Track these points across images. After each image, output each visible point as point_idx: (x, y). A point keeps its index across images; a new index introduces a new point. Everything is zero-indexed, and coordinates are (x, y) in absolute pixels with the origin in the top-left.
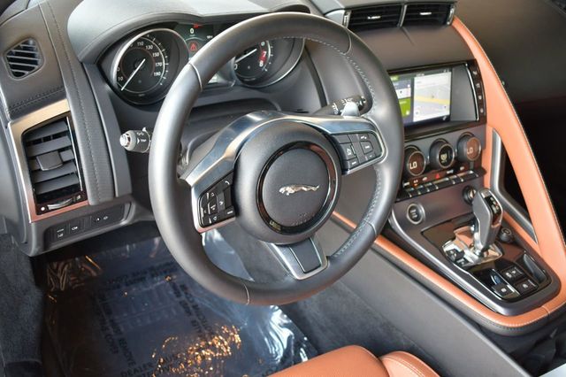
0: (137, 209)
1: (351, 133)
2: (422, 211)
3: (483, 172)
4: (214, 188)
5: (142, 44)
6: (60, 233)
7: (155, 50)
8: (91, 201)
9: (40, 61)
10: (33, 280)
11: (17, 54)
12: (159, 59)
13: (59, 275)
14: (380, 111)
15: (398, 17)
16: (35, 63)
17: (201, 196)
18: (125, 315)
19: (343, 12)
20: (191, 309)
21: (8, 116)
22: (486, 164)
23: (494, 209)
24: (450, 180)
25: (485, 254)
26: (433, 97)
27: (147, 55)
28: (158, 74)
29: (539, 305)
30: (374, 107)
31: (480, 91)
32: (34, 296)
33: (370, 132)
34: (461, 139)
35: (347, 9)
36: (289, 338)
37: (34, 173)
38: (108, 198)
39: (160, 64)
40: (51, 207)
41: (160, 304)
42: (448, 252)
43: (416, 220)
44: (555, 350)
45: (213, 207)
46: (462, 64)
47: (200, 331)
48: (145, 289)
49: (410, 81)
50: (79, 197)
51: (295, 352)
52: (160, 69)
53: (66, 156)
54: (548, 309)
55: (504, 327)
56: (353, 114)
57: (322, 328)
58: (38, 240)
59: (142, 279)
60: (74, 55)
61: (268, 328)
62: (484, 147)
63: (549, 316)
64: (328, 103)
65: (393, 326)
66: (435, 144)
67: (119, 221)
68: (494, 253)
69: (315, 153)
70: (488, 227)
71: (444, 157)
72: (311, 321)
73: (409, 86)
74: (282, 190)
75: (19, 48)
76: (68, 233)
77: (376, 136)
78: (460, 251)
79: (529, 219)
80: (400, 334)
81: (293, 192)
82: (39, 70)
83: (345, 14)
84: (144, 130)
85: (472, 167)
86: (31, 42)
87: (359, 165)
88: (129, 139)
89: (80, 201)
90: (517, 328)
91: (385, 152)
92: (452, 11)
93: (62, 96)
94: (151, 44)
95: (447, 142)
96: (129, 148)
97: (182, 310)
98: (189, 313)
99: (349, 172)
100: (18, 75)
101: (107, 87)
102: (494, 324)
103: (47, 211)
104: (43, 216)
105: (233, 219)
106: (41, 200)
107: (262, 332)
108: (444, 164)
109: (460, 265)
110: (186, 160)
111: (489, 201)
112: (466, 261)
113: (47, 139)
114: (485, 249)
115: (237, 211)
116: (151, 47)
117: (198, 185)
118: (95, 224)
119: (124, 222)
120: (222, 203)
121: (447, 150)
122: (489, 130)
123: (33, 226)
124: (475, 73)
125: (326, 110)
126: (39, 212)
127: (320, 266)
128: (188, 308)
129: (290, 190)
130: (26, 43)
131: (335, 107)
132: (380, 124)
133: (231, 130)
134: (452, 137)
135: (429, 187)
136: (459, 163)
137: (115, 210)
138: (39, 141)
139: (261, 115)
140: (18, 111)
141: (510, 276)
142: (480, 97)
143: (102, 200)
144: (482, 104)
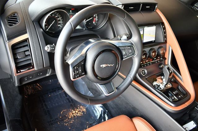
0: (52, 71)
1: (125, 46)
2: (146, 71)
3: (165, 59)
4: (78, 65)
5: (54, 15)
6: (26, 79)
7: (58, 17)
8: (35, 69)
9: (18, 20)
10: (19, 92)
11: (11, 18)
12: (60, 20)
13: (28, 89)
14: (135, 39)
15: (139, 8)
16: (17, 21)
17: (73, 68)
18: (50, 102)
19: (122, 5)
20: (70, 100)
21: (7, 39)
22: (166, 56)
23: (170, 71)
24: (155, 62)
25: (166, 86)
26: (150, 34)
27: (55, 19)
28: (59, 25)
29: (184, 103)
30: (133, 37)
31: (165, 33)
32: (19, 97)
33: (131, 46)
34: (159, 48)
35: (123, 5)
36: (102, 111)
37: (15, 59)
38: (42, 67)
39: (60, 22)
40: (22, 71)
41: (61, 99)
42: (155, 85)
43: (144, 74)
44: (189, 117)
45: (77, 72)
46: (159, 24)
47: (73, 108)
48: (56, 94)
49: (143, 29)
50: (31, 67)
51: (103, 115)
52: (60, 24)
53: (27, 53)
55: (173, 110)
56: (125, 40)
57: (112, 107)
58: (18, 81)
59: (55, 91)
60: (30, 19)
61: (95, 107)
62: (166, 51)
63: (187, 107)
64: (116, 36)
65: (136, 108)
67: (46, 75)
68: (169, 86)
69: (113, 53)
70: (168, 77)
71: (153, 54)
72: (109, 105)
73: (142, 30)
74: (101, 66)
75: (12, 16)
76: (28, 79)
77: (133, 47)
78: (158, 85)
79: (180, 74)
80: (138, 111)
81: (105, 66)
82: (18, 24)
83: (122, 6)
84: (54, 44)
85: (162, 57)
86: (16, 14)
87: (128, 57)
88: (48, 48)
89: (32, 68)
90: (178, 111)
91: (136, 53)
92: (156, 7)
93: (26, 33)
94: (57, 15)
95: (155, 49)
96: (48, 51)
97: (68, 101)
98: (70, 102)
99: (124, 59)
100: (10, 25)
101: (42, 30)
102: (170, 109)
103: (20, 72)
104: (19, 74)
105: (84, 76)
106: (18, 68)
107: (93, 109)
108: (153, 56)
109: (158, 89)
110: (68, 55)
111: (168, 69)
112: (161, 88)
113: (21, 47)
114: (166, 84)
115: (86, 73)
116: (57, 16)
117: (72, 64)
118: (37, 76)
119: (47, 75)
120: (80, 70)
121: (155, 52)
122: (168, 45)
123: (16, 77)
124: (164, 27)
125: (116, 38)
126: (17, 73)
127: (113, 91)
128: (69, 100)
129: (104, 66)
130: (14, 14)
131: (119, 37)
132: (135, 43)
133: (84, 45)
134: (156, 47)
135: (148, 64)
136: (158, 55)
137: (44, 71)
138: (18, 48)
139: (94, 40)
140: (10, 38)
141: (175, 93)
142: (165, 35)
143: (39, 68)
144: (165, 37)
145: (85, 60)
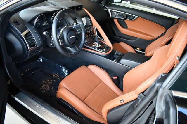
1: (77, 27)
2: (87, 41)
3: (94, 34)
6: (31, 54)
8: (37, 46)
9: (20, 23)
15: (75, 9)
21: (20, 33)
22: (94, 32)
24: (90, 36)
29: (109, 51)
31: (91, 20)
34: (90, 28)
40: (32, 48)
42: (93, 46)
45: (62, 41)
46: (87, 16)
52: (39, 23)
53: (32, 39)
54: (110, 51)
55: (105, 55)
56: (76, 25)
60: (25, 22)
62: (93, 29)
66: (86, 30)
67: (39, 51)
68: (100, 45)
69: (74, 31)
70: (98, 41)
75: (14, 22)
77: (81, 27)
79: (104, 39)
82: (21, 25)
87: (79, 32)
90: (107, 54)
91: (82, 30)
92: (83, 7)
93: (27, 29)
99: (78, 34)
100: (18, 26)
101: (33, 26)
102: (103, 55)
104: (31, 50)
106: (30, 47)
108: (88, 33)
112: (96, 47)
114: (98, 45)
117: (59, 38)
118: (36, 52)
121: (88, 30)
122: (93, 26)
124: (89, 17)
126: (30, 49)
127: (77, 50)
129: (71, 37)
132: (81, 25)
134: (88, 28)
136: (91, 32)
138: (27, 37)
140: (22, 32)
141: (103, 48)
144: (91, 22)
145: (63, 36)
